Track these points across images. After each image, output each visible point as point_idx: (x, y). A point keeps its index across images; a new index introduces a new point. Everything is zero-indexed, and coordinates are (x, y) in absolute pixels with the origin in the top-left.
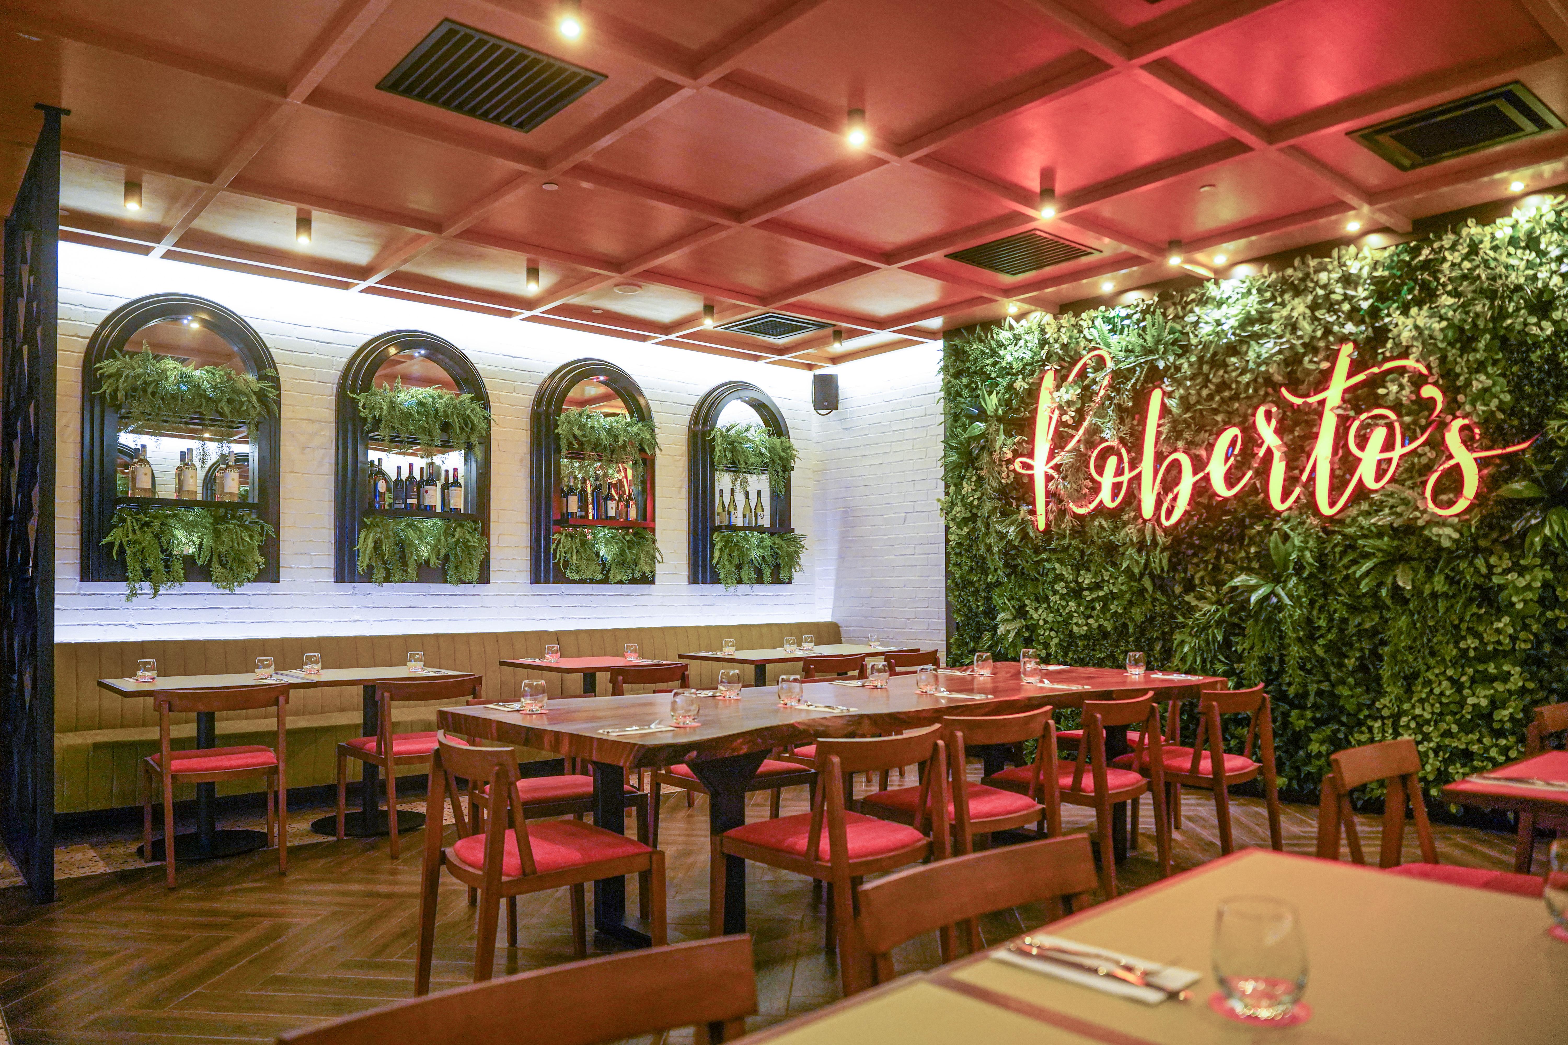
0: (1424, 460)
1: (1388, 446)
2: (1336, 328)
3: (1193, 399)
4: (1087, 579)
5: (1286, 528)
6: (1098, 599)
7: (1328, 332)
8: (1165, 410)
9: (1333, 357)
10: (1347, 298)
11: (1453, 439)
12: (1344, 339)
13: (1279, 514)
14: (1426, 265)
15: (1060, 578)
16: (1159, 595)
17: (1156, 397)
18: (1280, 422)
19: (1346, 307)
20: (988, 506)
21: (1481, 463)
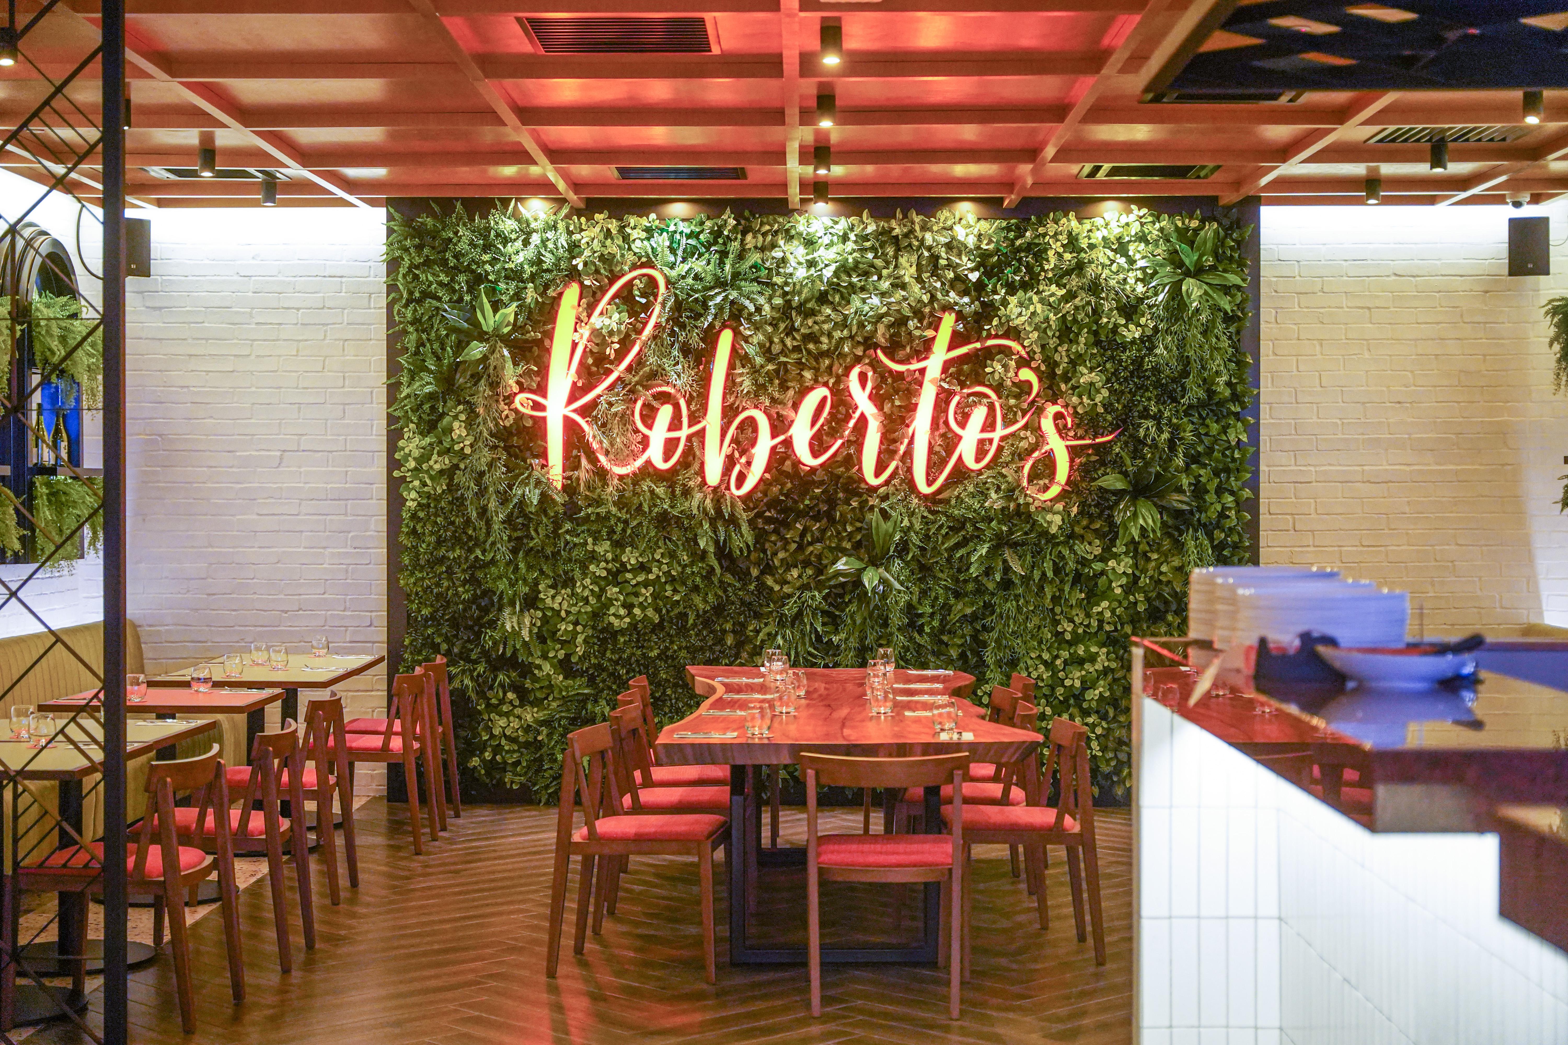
0: (1024, 444)
1: (989, 425)
2: (939, 296)
3: (776, 348)
4: (630, 557)
5: (884, 505)
6: (646, 584)
7: (933, 298)
8: (737, 357)
9: (935, 325)
10: (950, 266)
11: (1047, 425)
12: (947, 308)
13: (874, 489)
14: (1029, 247)
15: (593, 557)
16: (729, 578)
17: (726, 338)
18: (877, 387)
19: (951, 275)
20: (486, 455)
21: (1073, 452)
